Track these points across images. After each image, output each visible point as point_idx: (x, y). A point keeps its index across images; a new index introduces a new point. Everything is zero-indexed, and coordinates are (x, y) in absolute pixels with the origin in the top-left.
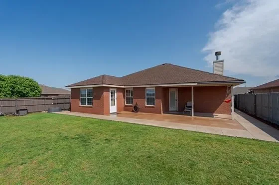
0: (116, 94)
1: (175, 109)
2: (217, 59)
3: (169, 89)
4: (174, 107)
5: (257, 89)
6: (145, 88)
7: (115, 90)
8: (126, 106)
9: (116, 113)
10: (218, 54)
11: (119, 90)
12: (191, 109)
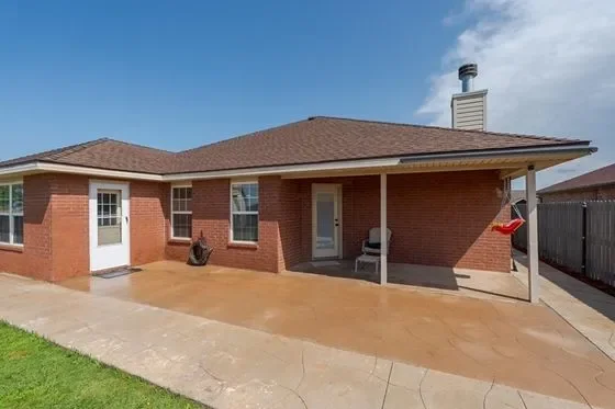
0: (125, 204)
1: (333, 253)
2: (465, 88)
3: (314, 186)
4: (326, 244)
5: (554, 193)
6: (228, 180)
7: (125, 189)
8: (171, 243)
9: (125, 268)
10: (466, 72)
11: (138, 187)
12: (379, 255)
